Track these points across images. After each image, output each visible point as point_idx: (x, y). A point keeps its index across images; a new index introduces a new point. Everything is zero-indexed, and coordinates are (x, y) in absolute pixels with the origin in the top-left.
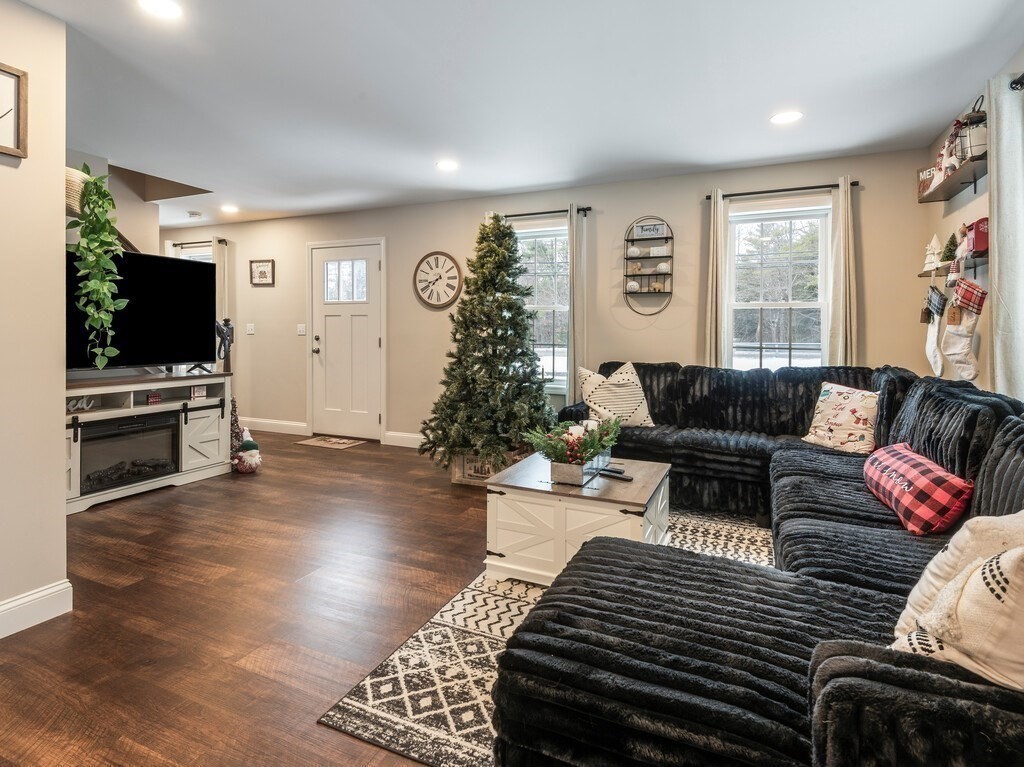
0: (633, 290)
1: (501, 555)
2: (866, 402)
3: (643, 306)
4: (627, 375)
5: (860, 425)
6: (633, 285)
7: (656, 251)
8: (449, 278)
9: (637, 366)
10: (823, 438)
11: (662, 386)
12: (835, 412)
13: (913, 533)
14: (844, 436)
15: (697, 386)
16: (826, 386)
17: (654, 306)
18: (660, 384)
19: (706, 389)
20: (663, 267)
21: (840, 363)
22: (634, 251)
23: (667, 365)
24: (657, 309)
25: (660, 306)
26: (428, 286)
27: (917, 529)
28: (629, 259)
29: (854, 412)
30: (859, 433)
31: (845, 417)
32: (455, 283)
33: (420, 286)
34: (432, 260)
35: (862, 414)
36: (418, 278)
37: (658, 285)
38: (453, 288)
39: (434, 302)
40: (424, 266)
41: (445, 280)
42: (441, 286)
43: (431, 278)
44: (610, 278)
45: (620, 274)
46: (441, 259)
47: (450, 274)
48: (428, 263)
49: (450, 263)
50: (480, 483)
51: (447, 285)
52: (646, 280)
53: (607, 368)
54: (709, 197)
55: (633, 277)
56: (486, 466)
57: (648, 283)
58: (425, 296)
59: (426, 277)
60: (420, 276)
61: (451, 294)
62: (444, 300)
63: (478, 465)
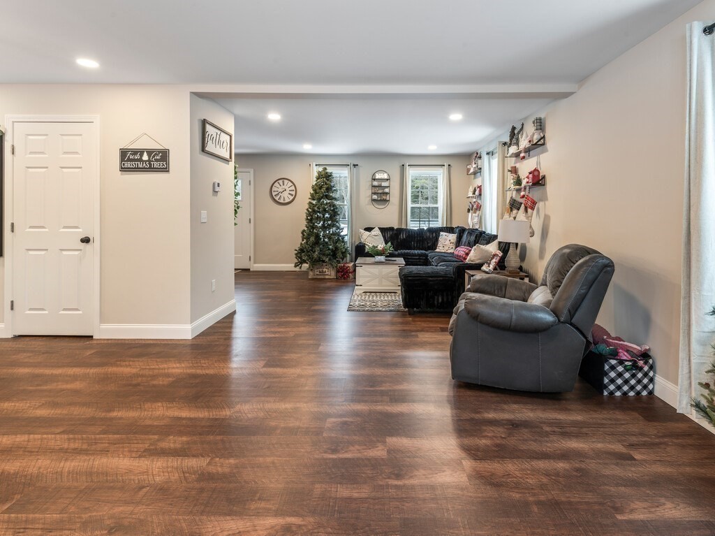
0: (375, 199)
1: (361, 285)
2: (453, 237)
3: (378, 205)
4: (376, 232)
5: (452, 244)
6: (375, 197)
7: (384, 184)
8: (290, 191)
9: (380, 228)
10: (441, 249)
11: (389, 236)
12: (444, 241)
14: (447, 248)
15: (401, 235)
16: (442, 233)
17: (383, 205)
18: (389, 234)
19: (404, 236)
20: (387, 190)
21: (445, 226)
22: (376, 183)
23: (390, 227)
25: (385, 205)
26: (278, 194)
28: (373, 186)
29: (450, 240)
30: (451, 247)
31: (448, 242)
32: (293, 193)
33: (274, 194)
34: (281, 182)
35: (452, 241)
36: (273, 190)
37: (384, 197)
38: (292, 195)
39: (282, 201)
40: (276, 184)
41: (288, 192)
42: (286, 194)
43: (280, 190)
44: (365, 193)
45: (370, 192)
46: (286, 181)
47: (290, 189)
48: (279, 183)
49: (290, 184)
50: (322, 277)
51: (289, 194)
52: (379, 195)
53: (369, 229)
54: (403, 165)
55: (375, 193)
56: (324, 270)
57: (380, 196)
58: (277, 198)
59: (277, 189)
60: (274, 189)
61: (291, 198)
62: (287, 200)
63: (321, 270)
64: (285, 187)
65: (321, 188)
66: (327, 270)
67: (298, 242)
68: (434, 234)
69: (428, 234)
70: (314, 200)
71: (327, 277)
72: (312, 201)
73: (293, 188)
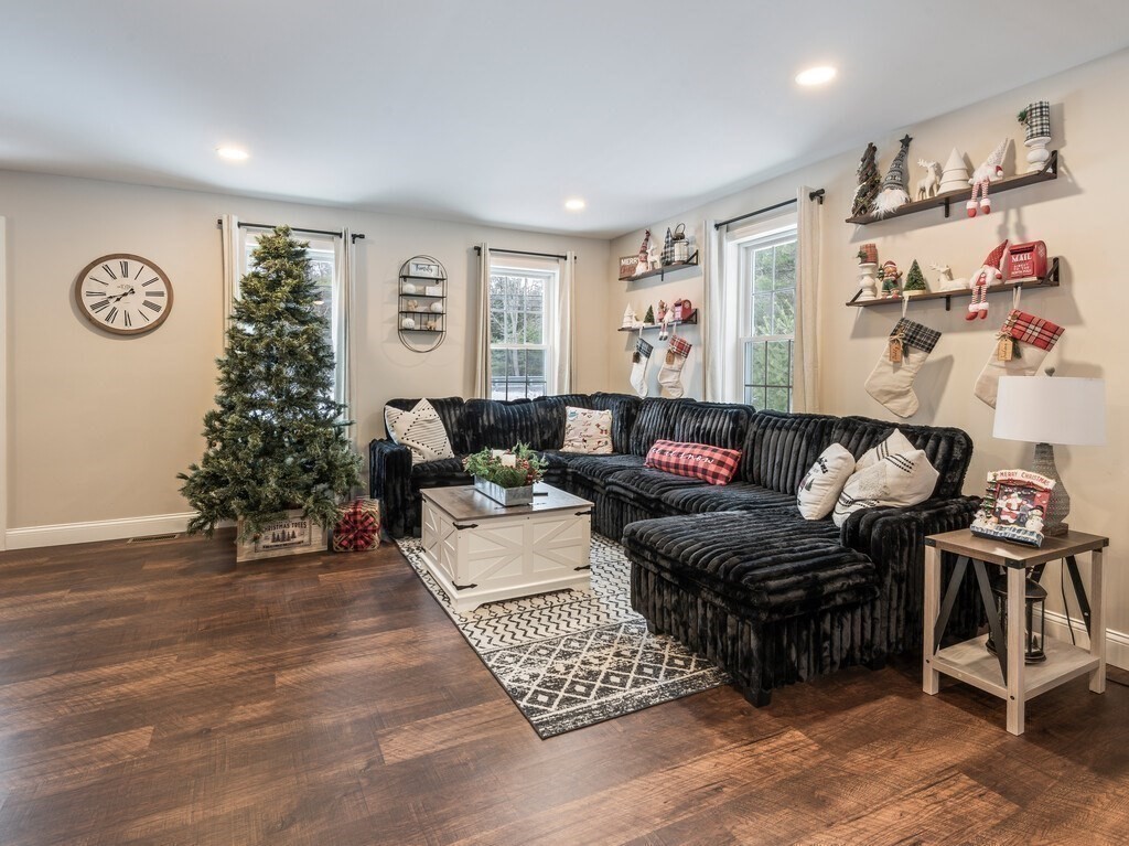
0: (408, 327)
1: (473, 586)
2: (604, 418)
3: (416, 343)
4: (425, 411)
5: (604, 434)
6: (409, 322)
7: (432, 290)
8: (148, 294)
9: (434, 402)
10: (579, 447)
11: (454, 420)
12: (585, 427)
13: (721, 485)
14: (595, 444)
15: (485, 417)
16: (570, 410)
17: (428, 343)
18: (454, 415)
19: (492, 418)
20: (437, 307)
21: (566, 392)
22: (410, 287)
23: (452, 399)
24: (429, 347)
25: (432, 343)
26: (106, 302)
27: (723, 482)
28: (403, 295)
29: (598, 426)
30: (604, 440)
31: (593, 430)
32: (162, 302)
33: (88, 302)
34: (115, 265)
35: (603, 426)
36: (84, 289)
37: (431, 323)
38: (157, 308)
39: (118, 324)
40: (98, 272)
41: (140, 296)
42: (133, 305)
43: (113, 289)
44: (383, 311)
45: (393, 310)
46: (134, 266)
47: (150, 288)
48: (107, 269)
49: (149, 274)
50: (283, 553)
51: (146, 304)
52: (418, 317)
53: (406, 405)
54: (478, 249)
55: (407, 313)
56: (290, 530)
57: (420, 321)
58: (100, 317)
59: (102, 288)
60: (87, 285)
61: (154, 316)
62: (138, 323)
63: (278, 532)
64: (129, 281)
65: (274, 285)
66: (297, 531)
67: (195, 450)
68: (555, 412)
69: (542, 412)
70: (250, 320)
71: (298, 551)
72: (241, 326)
73: (160, 286)
